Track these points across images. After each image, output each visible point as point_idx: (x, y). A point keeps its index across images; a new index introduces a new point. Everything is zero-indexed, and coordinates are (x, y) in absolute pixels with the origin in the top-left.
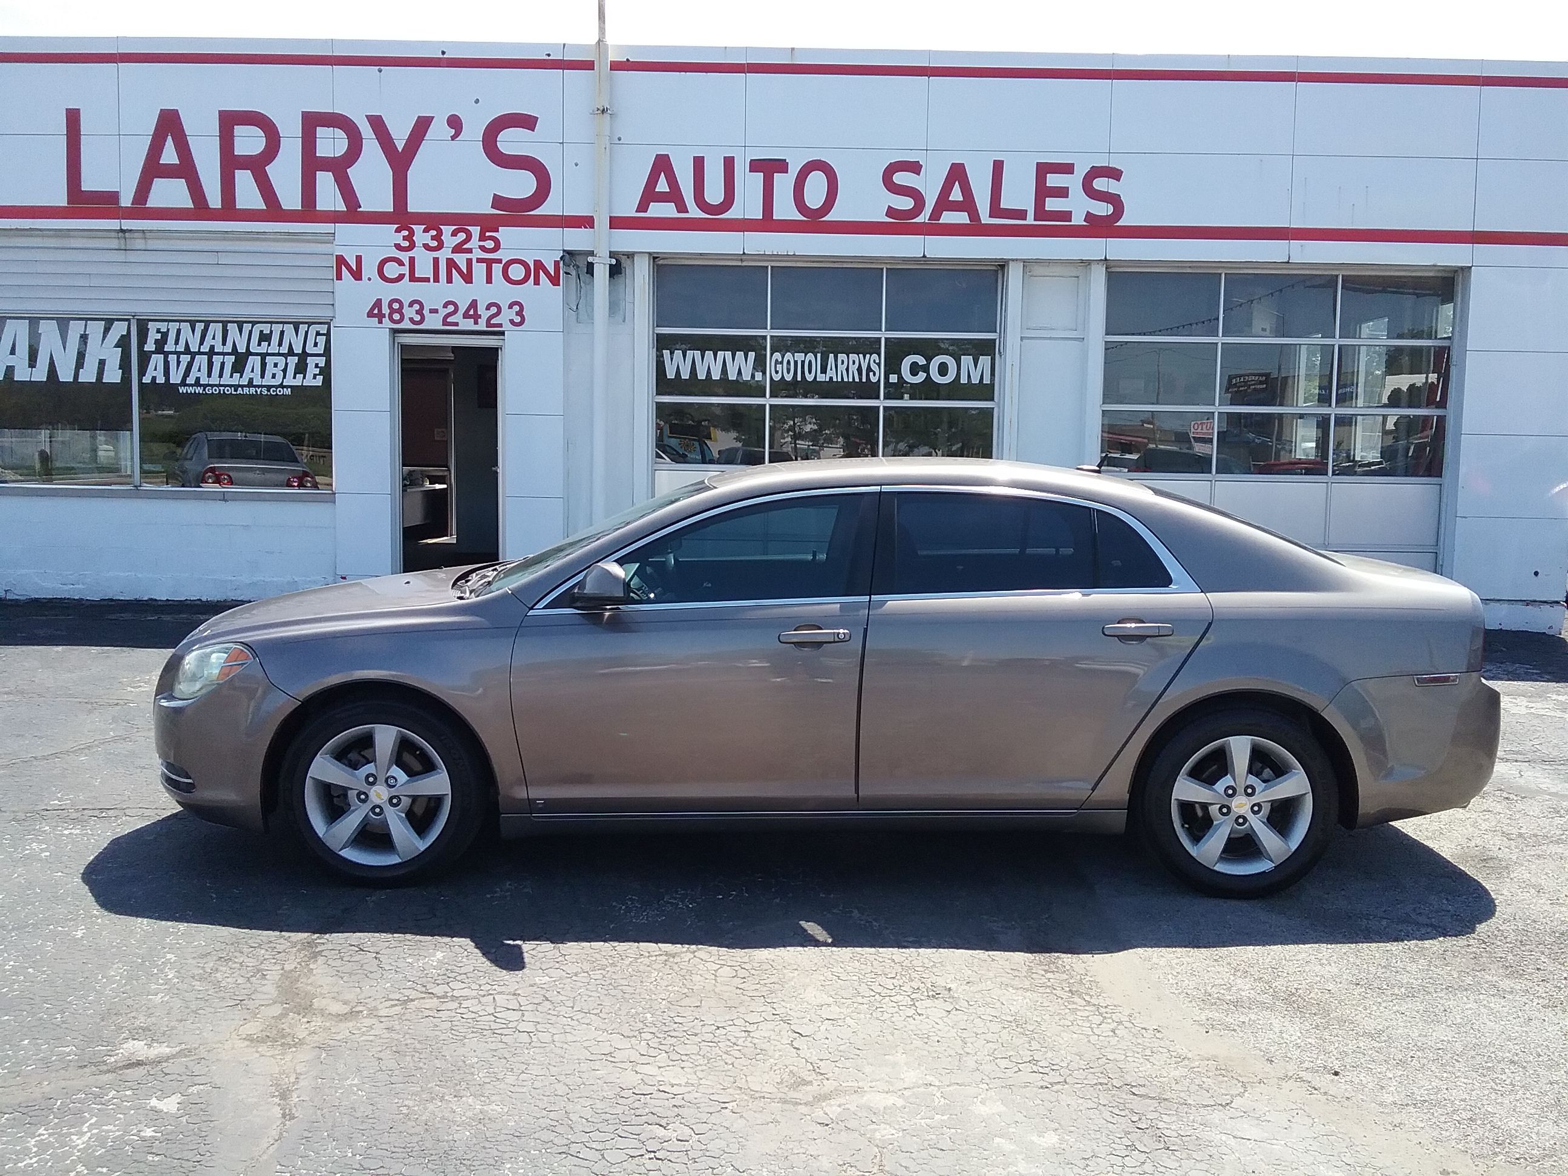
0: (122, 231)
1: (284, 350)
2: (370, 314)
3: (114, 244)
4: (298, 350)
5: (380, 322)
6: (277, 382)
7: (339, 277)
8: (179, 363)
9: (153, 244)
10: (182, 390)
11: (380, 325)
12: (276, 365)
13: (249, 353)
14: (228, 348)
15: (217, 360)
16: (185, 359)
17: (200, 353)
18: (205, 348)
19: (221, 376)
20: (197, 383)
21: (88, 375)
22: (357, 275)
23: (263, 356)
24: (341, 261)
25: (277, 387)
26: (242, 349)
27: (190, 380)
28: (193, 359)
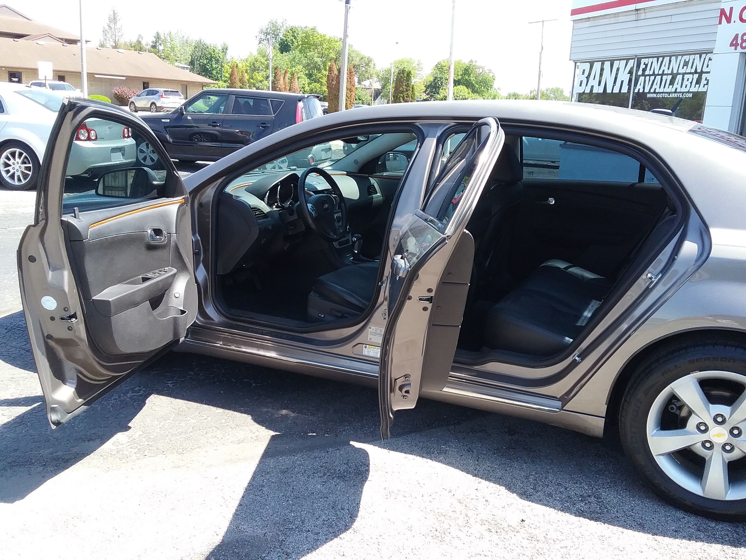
0: (637, 10)
1: (693, 70)
2: (732, 45)
3: (633, 17)
4: (699, 70)
5: (736, 49)
6: (686, 90)
7: (720, 23)
8: (649, 80)
9: (649, 15)
10: (648, 96)
11: (736, 51)
12: (688, 79)
13: (678, 74)
14: (670, 72)
15: (664, 77)
16: (652, 78)
17: (658, 75)
18: (661, 72)
19: (664, 87)
20: (655, 92)
21: (616, 90)
22: (729, 20)
23: (684, 74)
24: (723, 12)
25: (686, 93)
26: (675, 71)
27: (652, 91)
28: (655, 78)
